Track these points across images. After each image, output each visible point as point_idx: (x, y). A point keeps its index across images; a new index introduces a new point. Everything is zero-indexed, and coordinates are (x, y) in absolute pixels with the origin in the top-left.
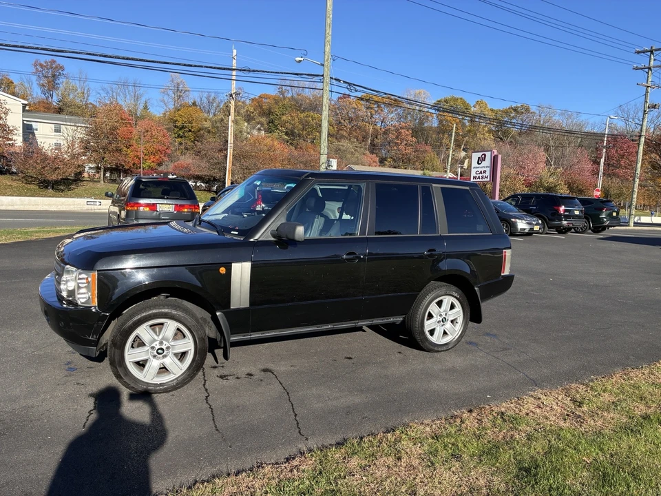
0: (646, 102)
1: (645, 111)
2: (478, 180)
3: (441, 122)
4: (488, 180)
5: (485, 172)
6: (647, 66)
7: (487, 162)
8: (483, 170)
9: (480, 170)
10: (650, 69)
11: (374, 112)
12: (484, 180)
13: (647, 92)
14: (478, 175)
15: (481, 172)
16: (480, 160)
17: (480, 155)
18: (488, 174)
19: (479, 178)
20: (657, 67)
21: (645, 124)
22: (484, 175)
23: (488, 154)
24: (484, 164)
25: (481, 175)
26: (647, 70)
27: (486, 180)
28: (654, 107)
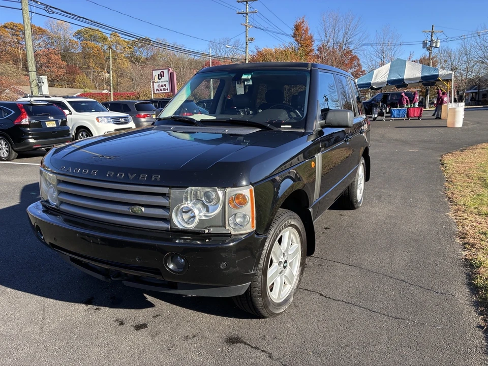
0: (247, 36)
1: (247, 43)
2: (161, 92)
3: (84, 48)
4: (169, 91)
5: (165, 85)
6: (245, 12)
7: (166, 78)
8: (163, 84)
9: (161, 84)
10: (247, 13)
11: (20, 39)
12: (165, 91)
13: (246, 30)
14: (160, 88)
15: (162, 86)
16: (161, 76)
17: (159, 72)
18: (167, 86)
19: (161, 90)
20: (251, 12)
21: (247, 51)
22: (165, 87)
23: (166, 72)
24: (163, 79)
25: (162, 88)
26: (245, 15)
27: (167, 91)
28: (252, 40)
